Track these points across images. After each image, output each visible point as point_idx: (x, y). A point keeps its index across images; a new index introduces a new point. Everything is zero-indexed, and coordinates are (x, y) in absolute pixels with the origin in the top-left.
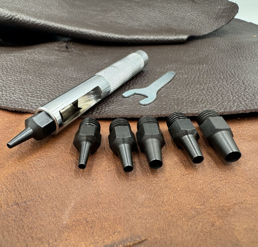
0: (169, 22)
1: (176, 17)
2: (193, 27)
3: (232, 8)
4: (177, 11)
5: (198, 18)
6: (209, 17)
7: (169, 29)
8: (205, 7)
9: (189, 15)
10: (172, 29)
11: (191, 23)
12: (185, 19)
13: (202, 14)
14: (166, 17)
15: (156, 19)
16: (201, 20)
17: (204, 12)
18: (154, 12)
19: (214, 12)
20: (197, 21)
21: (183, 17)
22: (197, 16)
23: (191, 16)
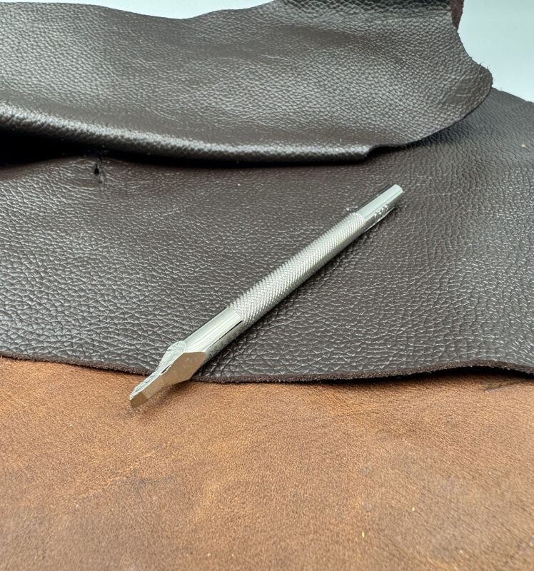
2: (390, 123)
6: (428, 99)
10: (340, 127)
16: (410, 105)
17: (419, 87)
18: (305, 85)
19: (440, 87)
20: (401, 108)
21: (370, 98)
22: (403, 96)
23: (387, 94)
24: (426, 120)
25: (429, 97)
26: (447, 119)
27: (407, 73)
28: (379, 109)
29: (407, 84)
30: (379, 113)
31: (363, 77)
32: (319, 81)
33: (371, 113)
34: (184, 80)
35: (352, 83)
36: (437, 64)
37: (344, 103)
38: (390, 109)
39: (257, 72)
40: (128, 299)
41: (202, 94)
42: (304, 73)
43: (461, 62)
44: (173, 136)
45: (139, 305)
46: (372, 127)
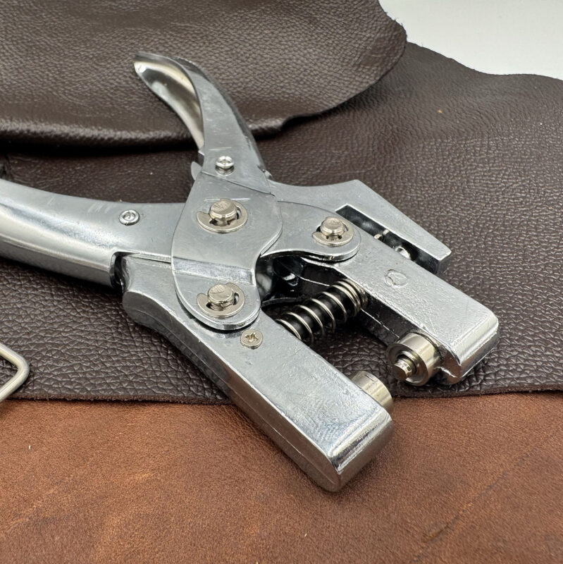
0: (251, 81)
1: (268, 66)
2: (305, 90)
4: (270, 49)
5: (319, 64)
6: (343, 61)
7: (247, 98)
8: (338, 33)
9: (298, 59)
10: (254, 99)
11: (302, 79)
12: (288, 69)
13: (329, 54)
14: (244, 68)
15: (220, 74)
16: (325, 69)
17: (334, 48)
18: (217, 55)
19: (354, 47)
20: (315, 73)
21: (284, 65)
22: (318, 59)
23: (302, 58)
24: (342, 85)
25: (344, 58)
26: (362, 83)
27: (321, 33)
28: (294, 76)
29: (322, 46)
30: (294, 80)
31: (277, 41)
32: (232, 50)
33: (286, 81)
34: (91, 56)
35: (265, 49)
36: (351, 21)
37: (258, 72)
38: (305, 75)
39: (167, 43)
40: (32, 317)
41: (111, 72)
42: (215, 41)
43: (375, 19)
44: (81, 126)
45: (44, 323)
46: (287, 96)
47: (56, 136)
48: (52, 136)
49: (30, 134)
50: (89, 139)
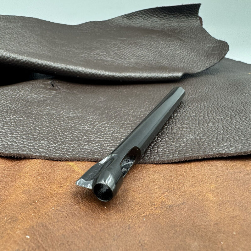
2: (185, 65)
3: (221, 45)
6: (199, 55)
7: (160, 67)
8: (193, 45)
13: (192, 52)
15: (145, 57)
16: (191, 58)
20: (188, 59)
22: (187, 54)
24: (201, 63)
28: (178, 60)
29: (188, 49)
31: (167, 46)
35: (163, 49)
47: (78, 71)
48: (76, 71)
49: (66, 69)
50: (93, 74)
